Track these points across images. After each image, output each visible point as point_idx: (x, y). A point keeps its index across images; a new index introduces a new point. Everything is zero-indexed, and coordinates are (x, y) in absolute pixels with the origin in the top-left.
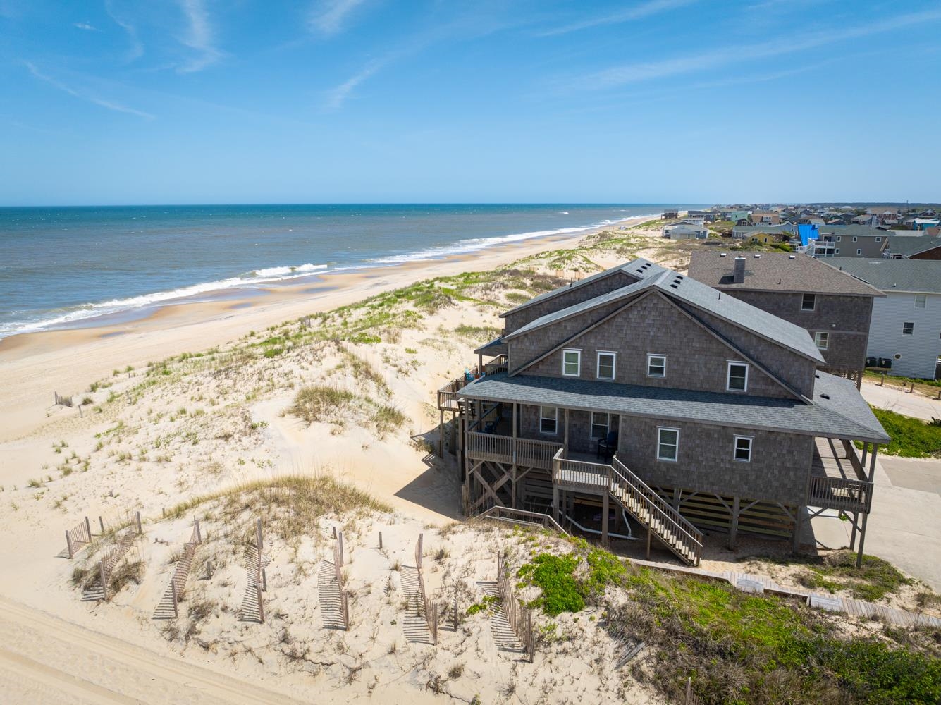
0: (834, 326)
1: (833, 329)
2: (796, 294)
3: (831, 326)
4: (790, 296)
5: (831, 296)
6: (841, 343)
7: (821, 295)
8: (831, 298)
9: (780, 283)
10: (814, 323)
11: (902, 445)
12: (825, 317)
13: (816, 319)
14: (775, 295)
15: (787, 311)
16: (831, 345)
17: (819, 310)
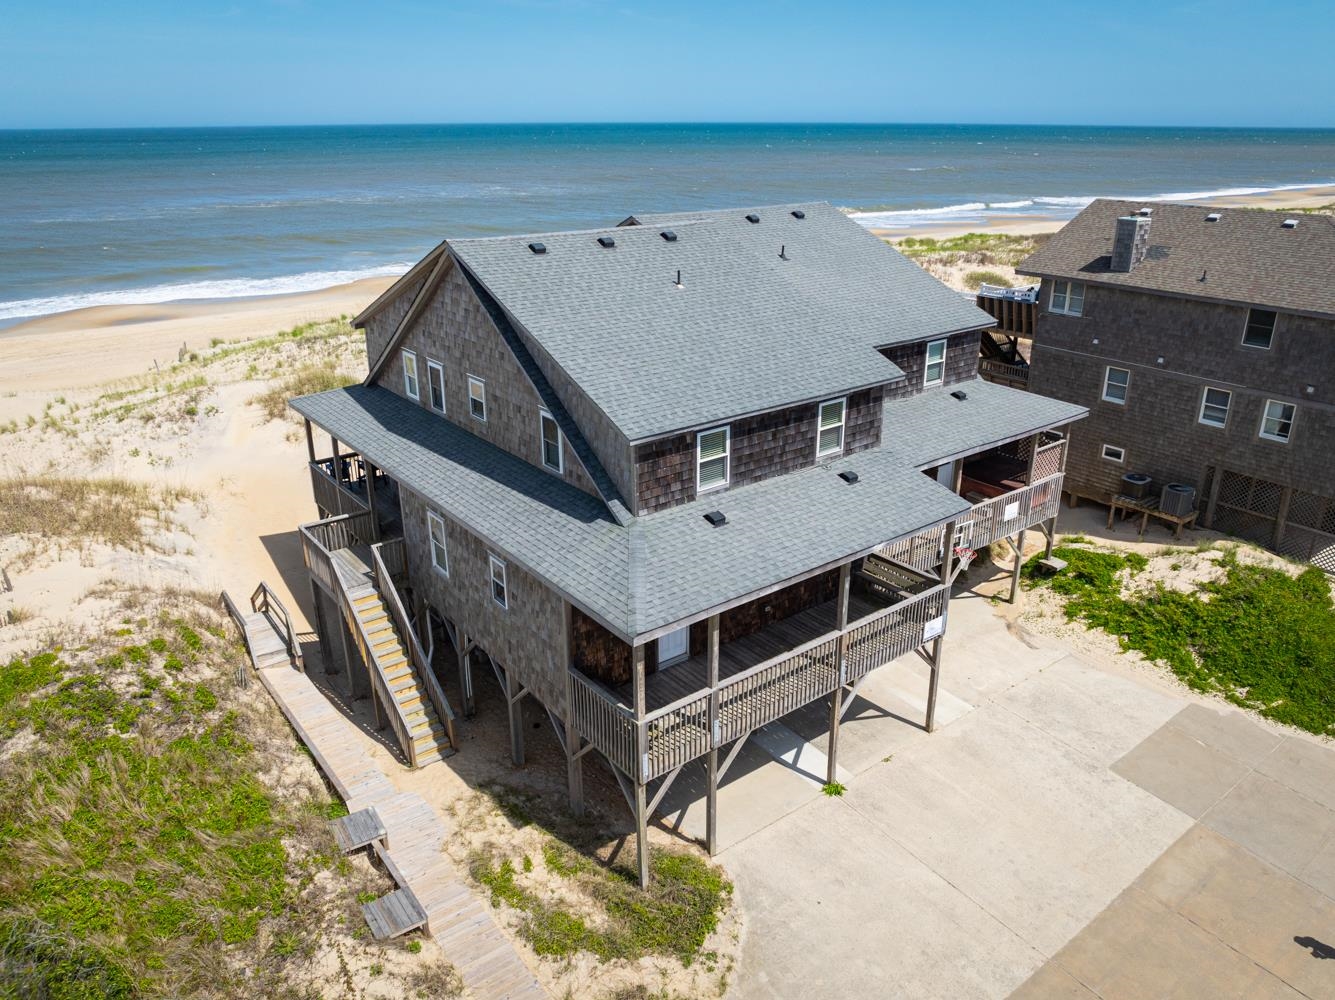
0: (1310, 390)
1: (1307, 397)
2: (1233, 307)
3: (1303, 389)
4: (1220, 310)
5: (1312, 319)
6: (1323, 433)
7: (1291, 315)
8: (1313, 324)
9: (1202, 280)
10: (1264, 379)
11: (1296, 691)
12: (1293, 368)
13: (1273, 370)
14: (1189, 306)
15: (1210, 343)
16: (1299, 435)
17: (1280, 348)
